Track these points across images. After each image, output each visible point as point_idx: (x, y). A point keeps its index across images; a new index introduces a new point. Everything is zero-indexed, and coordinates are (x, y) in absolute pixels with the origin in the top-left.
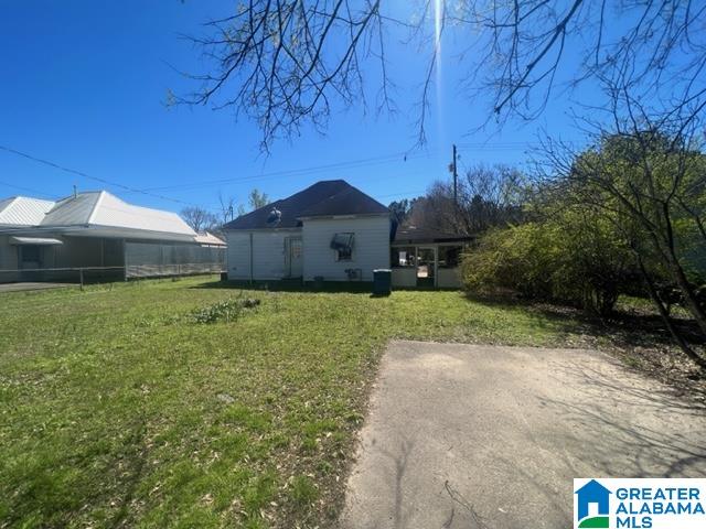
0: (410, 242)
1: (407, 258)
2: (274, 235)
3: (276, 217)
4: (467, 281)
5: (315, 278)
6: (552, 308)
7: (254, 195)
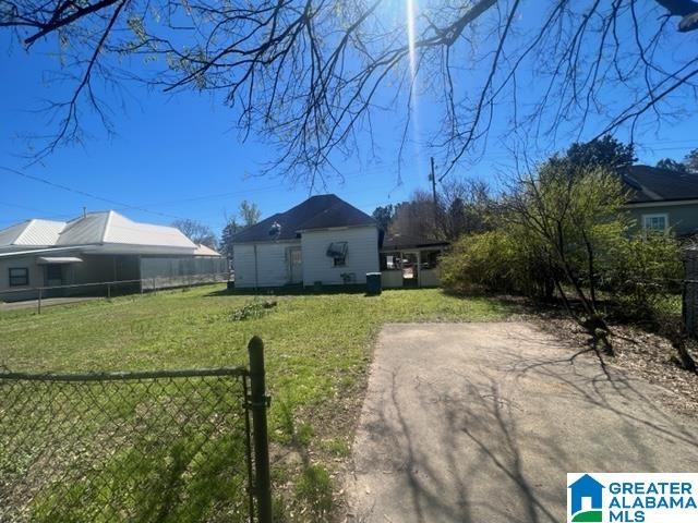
0: (396, 248)
1: (394, 261)
2: (276, 246)
3: (276, 230)
4: (443, 279)
5: (316, 283)
6: (509, 297)
7: (244, 206)
